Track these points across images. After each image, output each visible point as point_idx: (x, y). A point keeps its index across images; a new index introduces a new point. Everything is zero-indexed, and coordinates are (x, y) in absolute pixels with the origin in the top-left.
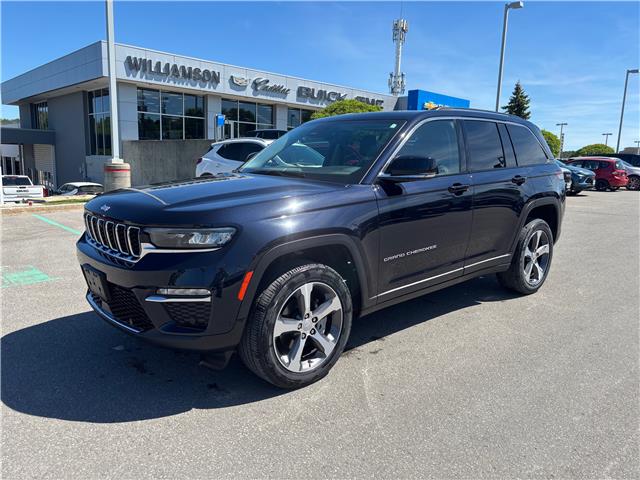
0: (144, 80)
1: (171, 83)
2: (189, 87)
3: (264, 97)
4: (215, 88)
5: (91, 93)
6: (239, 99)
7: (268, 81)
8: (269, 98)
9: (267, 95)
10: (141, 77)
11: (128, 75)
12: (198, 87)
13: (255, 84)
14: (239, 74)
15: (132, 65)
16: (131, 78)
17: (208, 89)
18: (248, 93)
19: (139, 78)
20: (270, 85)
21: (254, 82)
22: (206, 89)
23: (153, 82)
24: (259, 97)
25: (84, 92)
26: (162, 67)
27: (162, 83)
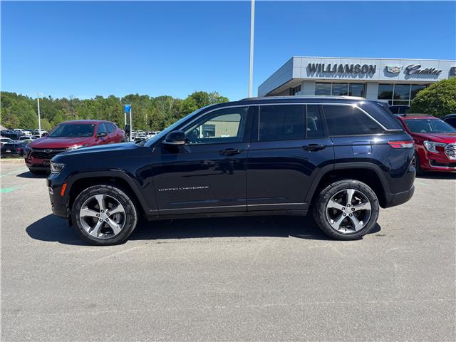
0: (318, 77)
1: (338, 78)
2: (351, 78)
3: (416, 80)
4: (371, 77)
5: (294, 89)
6: (395, 83)
7: (420, 66)
8: (420, 80)
9: (418, 77)
10: (317, 76)
11: (308, 76)
12: (357, 78)
13: (408, 70)
14: (392, 64)
15: (311, 69)
16: (310, 77)
17: (365, 78)
18: (401, 77)
19: (315, 77)
20: (421, 69)
21: (407, 69)
22: (364, 78)
23: (325, 78)
24: (411, 79)
25: (291, 88)
26: (332, 67)
27: (331, 78)
